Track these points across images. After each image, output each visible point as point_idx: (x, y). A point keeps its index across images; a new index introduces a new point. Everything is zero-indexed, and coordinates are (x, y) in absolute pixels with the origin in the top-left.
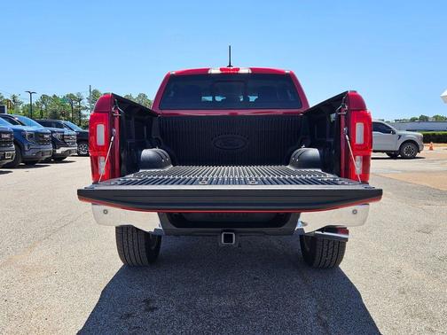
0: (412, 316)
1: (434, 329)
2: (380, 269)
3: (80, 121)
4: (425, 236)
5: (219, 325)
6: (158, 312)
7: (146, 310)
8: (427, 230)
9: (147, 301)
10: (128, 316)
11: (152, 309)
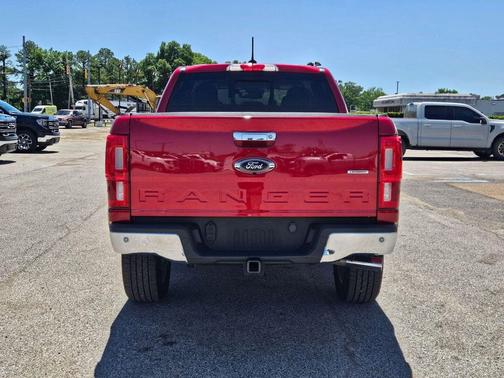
0: (442, 347)
1: (460, 357)
2: (422, 303)
3: (5, 92)
4: (486, 267)
5: (243, 356)
6: (178, 346)
7: (165, 344)
8: (490, 260)
9: (164, 336)
10: (147, 349)
11: (171, 344)
